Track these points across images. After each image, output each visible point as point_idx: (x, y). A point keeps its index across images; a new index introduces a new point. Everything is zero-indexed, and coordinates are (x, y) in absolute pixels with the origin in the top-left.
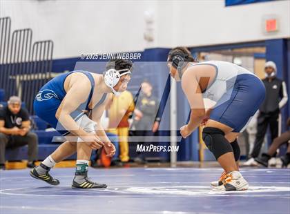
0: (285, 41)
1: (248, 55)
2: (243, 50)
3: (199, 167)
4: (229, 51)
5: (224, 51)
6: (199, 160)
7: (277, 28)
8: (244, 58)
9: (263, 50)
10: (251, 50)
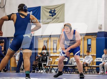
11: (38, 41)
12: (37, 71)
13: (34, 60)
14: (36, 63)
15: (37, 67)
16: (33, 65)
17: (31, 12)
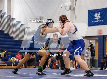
0: (104, 36)
1: (93, 39)
2: (92, 38)
3: (80, 69)
4: (89, 38)
5: (87, 38)
6: (80, 67)
7: (101, 32)
8: (93, 40)
9: (98, 38)
10: (94, 38)
11: (106, 40)
12: (104, 68)
13: (102, 58)
14: (104, 60)
15: (105, 65)
16: (101, 63)
17: (99, 13)
